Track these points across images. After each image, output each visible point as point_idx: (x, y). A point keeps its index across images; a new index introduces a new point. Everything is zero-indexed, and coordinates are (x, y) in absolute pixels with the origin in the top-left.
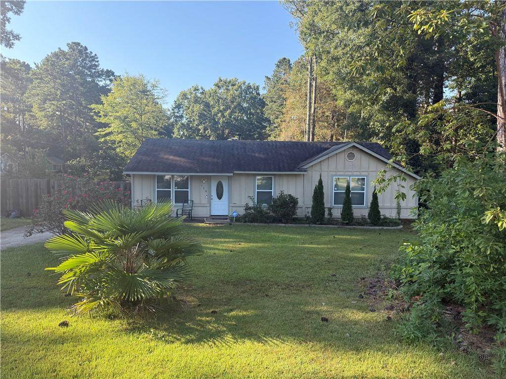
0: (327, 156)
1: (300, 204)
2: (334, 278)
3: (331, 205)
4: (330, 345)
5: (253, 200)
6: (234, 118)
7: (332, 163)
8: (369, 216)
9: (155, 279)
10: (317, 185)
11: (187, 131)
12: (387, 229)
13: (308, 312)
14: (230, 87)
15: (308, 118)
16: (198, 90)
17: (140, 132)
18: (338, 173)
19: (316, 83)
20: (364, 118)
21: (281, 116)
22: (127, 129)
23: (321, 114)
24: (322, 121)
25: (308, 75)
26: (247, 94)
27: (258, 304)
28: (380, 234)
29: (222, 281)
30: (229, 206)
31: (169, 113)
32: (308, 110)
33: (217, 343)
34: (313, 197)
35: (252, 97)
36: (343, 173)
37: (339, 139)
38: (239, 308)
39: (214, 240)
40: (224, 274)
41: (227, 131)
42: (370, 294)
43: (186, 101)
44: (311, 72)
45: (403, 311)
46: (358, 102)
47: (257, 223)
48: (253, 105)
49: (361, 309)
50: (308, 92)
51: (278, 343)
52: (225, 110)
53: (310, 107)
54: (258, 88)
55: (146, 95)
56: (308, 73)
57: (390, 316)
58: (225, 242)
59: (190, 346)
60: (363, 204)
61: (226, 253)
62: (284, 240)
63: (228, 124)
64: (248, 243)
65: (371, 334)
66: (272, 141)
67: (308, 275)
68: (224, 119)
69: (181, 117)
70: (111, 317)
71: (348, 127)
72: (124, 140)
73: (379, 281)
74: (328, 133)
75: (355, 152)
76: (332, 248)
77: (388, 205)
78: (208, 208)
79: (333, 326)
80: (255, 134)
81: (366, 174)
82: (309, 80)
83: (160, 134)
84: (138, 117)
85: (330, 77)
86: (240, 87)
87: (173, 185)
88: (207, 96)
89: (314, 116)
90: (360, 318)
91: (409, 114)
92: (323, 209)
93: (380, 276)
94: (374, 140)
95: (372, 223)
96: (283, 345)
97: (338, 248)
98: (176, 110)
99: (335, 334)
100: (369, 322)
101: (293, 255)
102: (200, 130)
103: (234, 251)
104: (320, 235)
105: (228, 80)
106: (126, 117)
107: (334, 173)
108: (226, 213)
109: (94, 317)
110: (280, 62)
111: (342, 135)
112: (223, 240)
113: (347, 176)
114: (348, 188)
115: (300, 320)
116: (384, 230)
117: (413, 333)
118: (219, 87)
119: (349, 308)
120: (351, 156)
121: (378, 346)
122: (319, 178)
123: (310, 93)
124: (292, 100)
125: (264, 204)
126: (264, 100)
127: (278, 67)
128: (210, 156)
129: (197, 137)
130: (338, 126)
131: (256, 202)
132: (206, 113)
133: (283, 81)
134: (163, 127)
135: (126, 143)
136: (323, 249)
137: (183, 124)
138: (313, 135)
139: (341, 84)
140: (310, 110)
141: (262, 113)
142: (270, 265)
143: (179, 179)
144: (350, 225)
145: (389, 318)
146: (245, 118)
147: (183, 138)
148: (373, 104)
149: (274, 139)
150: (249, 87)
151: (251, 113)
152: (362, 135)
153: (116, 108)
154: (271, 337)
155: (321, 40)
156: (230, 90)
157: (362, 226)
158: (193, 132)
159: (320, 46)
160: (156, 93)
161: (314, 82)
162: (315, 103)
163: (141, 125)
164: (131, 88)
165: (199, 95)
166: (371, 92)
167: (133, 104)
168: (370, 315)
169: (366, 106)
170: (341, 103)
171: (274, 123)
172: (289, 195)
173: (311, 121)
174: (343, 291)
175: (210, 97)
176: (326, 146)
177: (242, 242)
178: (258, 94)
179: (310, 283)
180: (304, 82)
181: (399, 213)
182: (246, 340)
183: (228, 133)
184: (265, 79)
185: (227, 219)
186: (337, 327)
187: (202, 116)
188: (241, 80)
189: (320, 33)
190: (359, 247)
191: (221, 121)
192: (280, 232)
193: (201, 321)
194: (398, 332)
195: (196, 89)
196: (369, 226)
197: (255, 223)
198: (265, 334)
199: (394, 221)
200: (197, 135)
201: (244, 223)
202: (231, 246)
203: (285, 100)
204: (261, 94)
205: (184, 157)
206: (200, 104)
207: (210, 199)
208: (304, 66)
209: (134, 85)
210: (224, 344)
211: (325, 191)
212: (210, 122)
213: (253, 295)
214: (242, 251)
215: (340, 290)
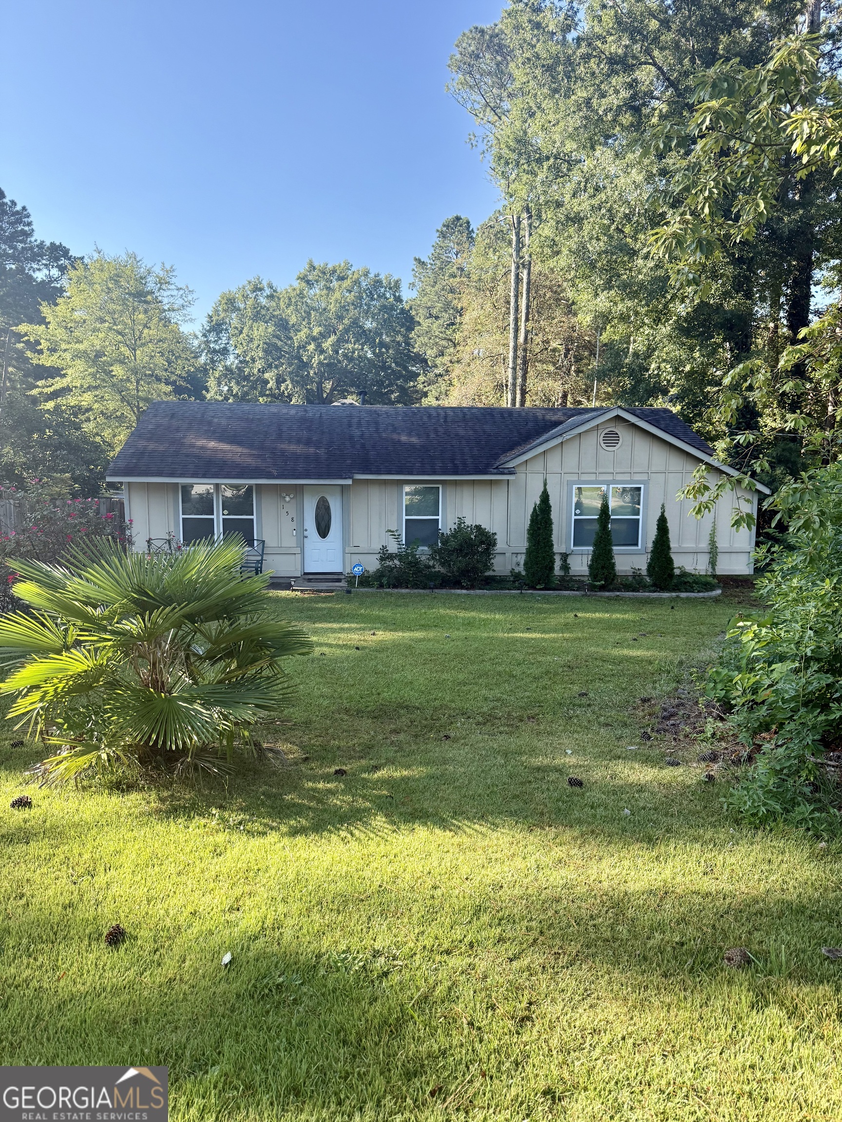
0: (559, 440)
1: (500, 546)
2: (584, 700)
3: (568, 547)
4: (593, 832)
5: (397, 538)
6: (345, 355)
7: (571, 455)
8: (648, 570)
9: (218, 703)
10: (538, 502)
11: (238, 383)
12: (688, 598)
13: (538, 769)
14: (335, 284)
15: (511, 354)
16: (261, 289)
17: (132, 386)
18: (584, 477)
19: (529, 274)
20: (636, 355)
21: (452, 350)
22: (104, 380)
23: (541, 346)
24: (542, 362)
25: (511, 256)
26: (372, 299)
27: (431, 754)
28: (672, 608)
29: (347, 711)
30: (344, 552)
31: (196, 343)
32: (511, 335)
33: (356, 832)
34: (529, 530)
35: (384, 307)
36: (592, 477)
37: (580, 402)
38: (390, 762)
39: (317, 625)
40: (350, 696)
41: (328, 385)
42: (665, 731)
43: (234, 315)
44: (518, 250)
45: (737, 762)
46: (624, 318)
47: (407, 588)
48: (387, 324)
49: (647, 760)
50: (512, 294)
51: (484, 830)
52: (324, 336)
53: (517, 330)
54: (397, 285)
55: (146, 302)
56: (512, 251)
57: (712, 773)
58: (342, 630)
59: (300, 840)
60: (637, 545)
61: (347, 652)
62: (469, 624)
63: (330, 368)
64: (391, 630)
65: (675, 809)
66: (430, 407)
67: (527, 694)
68: (322, 357)
69: (225, 351)
70: (121, 787)
71: (601, 375)
72: (96, 406)
73: (683, 705)
74: (556, 387)
75: (621, 431)
76: (575, 639)
77: (689, 545)
78: (299, 557)
79: (594, 795)
80: (392, 392)
81: (644, 477)
82: (513, 268)
83: (178, 390)
84: (126, 352)
85: (563, 260)
86: (357, 282)
87: (218, 506)
88: (282, 304)
89: (525, 350)
90: (648, 778)
91: (736, 344)
92: (550, 556)
93: (683, 694)
94: (659, 403)
95: (654, 585)
96: (495, 834)
97: (586, 639)
98: (212, 337)
99: (600, 811)
100: (668, 786)
101: (492, 656)
102: (267, 382)
103: (364, 648)
104: (545, 613)
105: (330, 266)
106: (99, 354)
107: (575, 478)
108: (336, 568)
109: (84, 788)
110: (447, 226)
111: (587, 392)
112: (335, 626)
113: (602, 483)
114: (605, 508)
115: (522, 783)
116: (682, 599)
117: (765, 804)
118: (308, 282)
119: (624, 758)
120: (612, 439)
121: (691, 832)
122: (542, 489)
123: (516, 296)
124: (475, 314)
125: (421, 548)
126: (413, 313)
127: (444, 237)
128: (299, 441)
129: (261, 399)
130: (578, 372)
131: (404, 542)
132: (279, 343)
133: (454, 269)
134: (184, 374)
135: (102, 412)
136: (554, 640)
137: (227, 368)
138: (524, 393)
139: (585, 277)
140: (516, 337)
141: (408, 344)
142: (445, 676)
143: (229, 493)
144: (609, 591)
145: (710, 778)
146: (370, 355)
147: (230, 401)
148: (657, 321)
149: (434, 403)
150: (378, 283)
151: (382, 344)
152: (634, 390)
153: (77, 333)
154: (468, 819)
155: (541, 176)
156: (333, 291)
157: (633, 591)
158: (254, 388)
159: (540, 189)
160: (166, 298)
161: (525, 272)
162: (527, 320)
163: (135, 371)
164: (110, 286)
165: (263, 301)
166: (652, 295)
167: (115, 324)
168: (668, 774)
169: (641, 327)
170: (585, 319)
171: (436, 366)
172: (476, 526)
173: (519, 361)
174: (607, 725)
175: (289, 305)
176: (555, 418)
177: (379, 629)
178: (399, 299)
179: (536, 710)
180: (501, 271)
181: (713, 563)
182: (416, 826)
183: (333, 389)
184: (413, 264)
185: (339, 580)
186: (604, 797)
187: (270, 349)
188: (358, 267)
189: (539, 161)
190: (629, 636)
191: (315, 361)
192: (457, 608)
193: (314, 790)
194: (731, 804)
195: (257, 289)
196: (650, 592)
197: (401, 587)
198: (455, 813)
199: (703, 580)
200: (262, 394)
201: (378, 588)
202: (355, 638)
203: (460, 312)
204: (404, 298)
205: (239, 443)
206: (266, 322)
207: (302, 537)
208: (500, 236)
209: (116, 279)
210: (372, 835)
211: (554, 516)
212: (290, 364)
213: (416, 736)
214: (382, 648)
215: (599, 723)
